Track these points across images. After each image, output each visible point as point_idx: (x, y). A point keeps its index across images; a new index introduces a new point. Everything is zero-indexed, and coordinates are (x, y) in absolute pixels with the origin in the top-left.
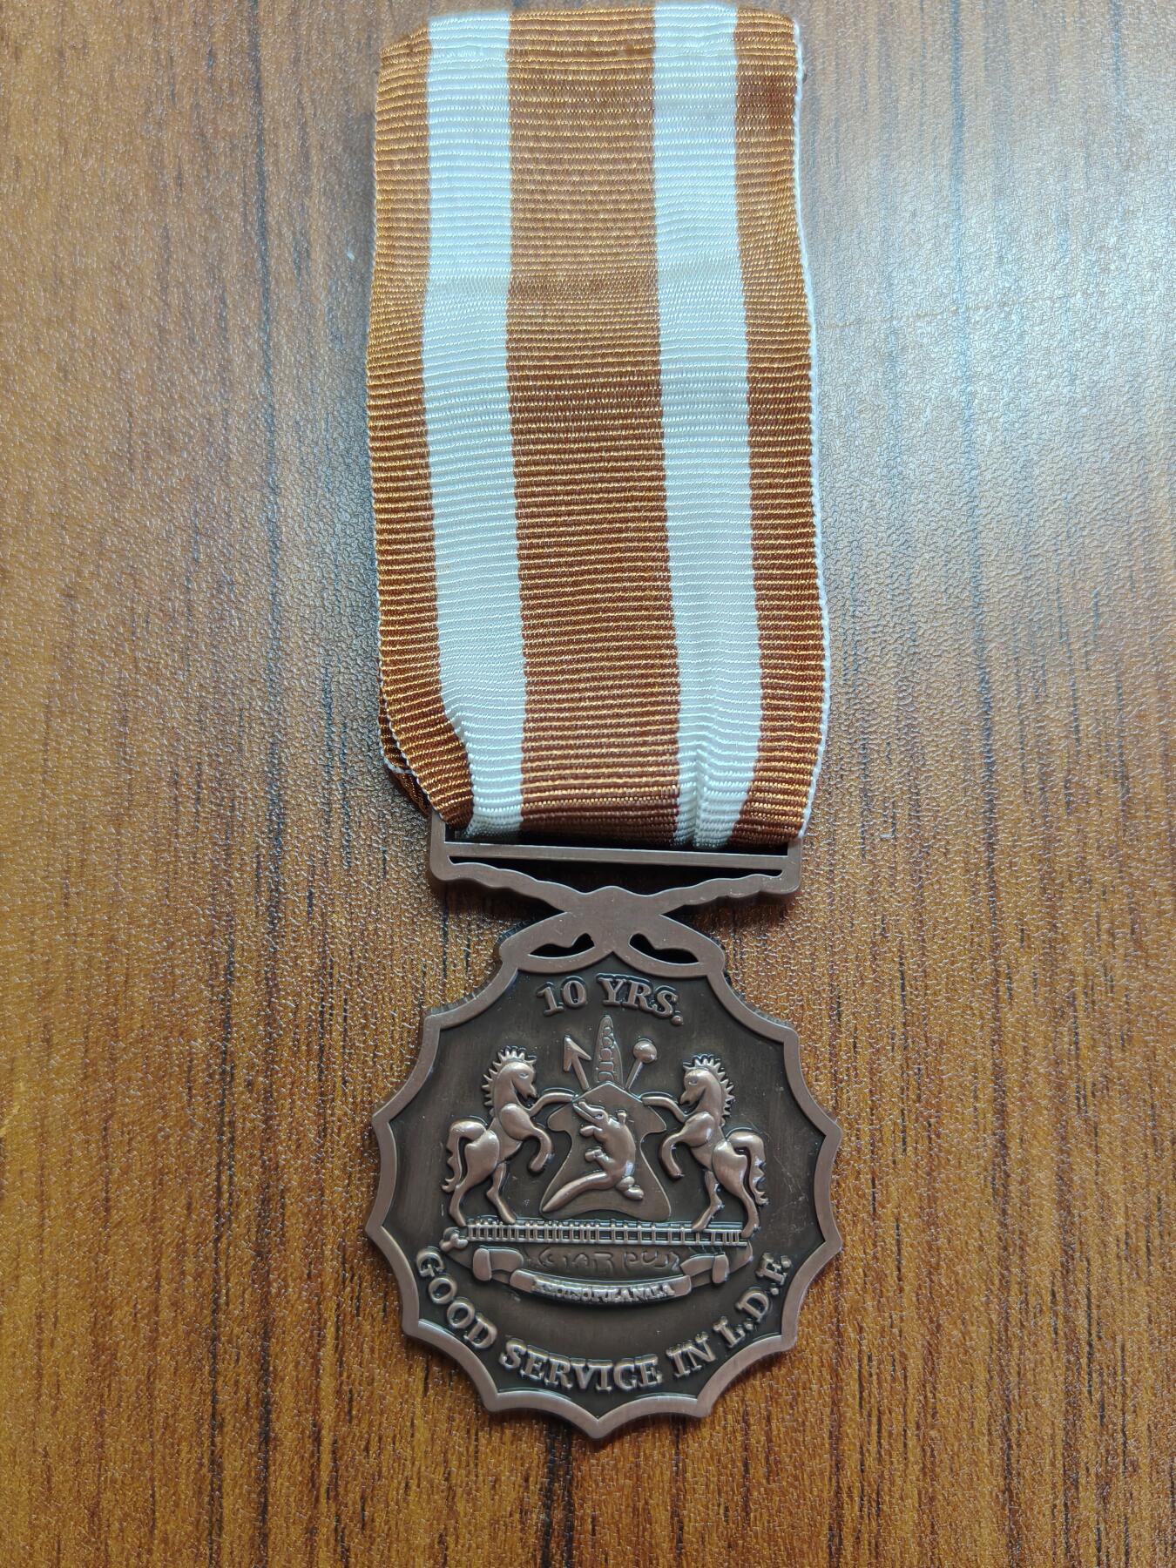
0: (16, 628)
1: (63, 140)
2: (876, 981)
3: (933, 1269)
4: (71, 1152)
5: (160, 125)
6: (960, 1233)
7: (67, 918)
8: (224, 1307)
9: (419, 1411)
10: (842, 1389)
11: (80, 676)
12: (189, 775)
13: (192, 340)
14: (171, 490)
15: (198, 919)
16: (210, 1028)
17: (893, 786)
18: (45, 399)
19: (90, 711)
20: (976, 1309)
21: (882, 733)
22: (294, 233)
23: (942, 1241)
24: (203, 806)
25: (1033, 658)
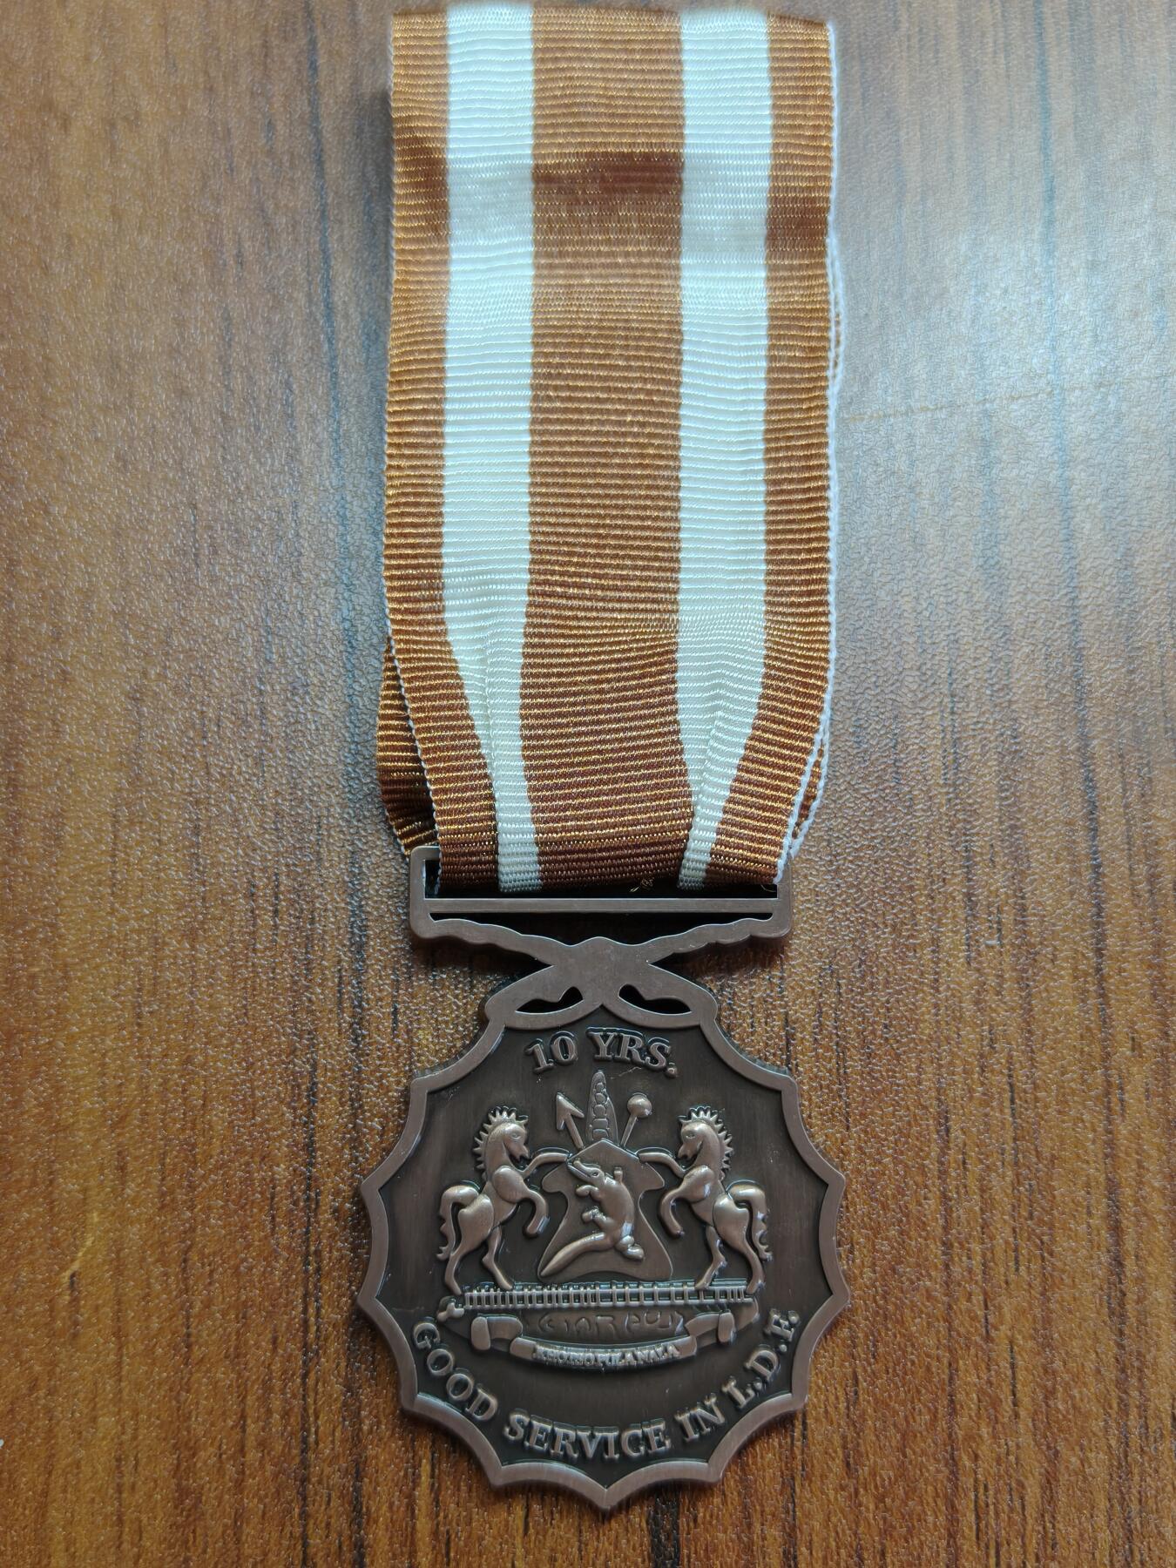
0: (79, 733)
1: (116, 215)
2: (984, 1094)
3: (1050, 1394)
4: (149, 1286)
5: (217, 200)
6: (1075, 1355)
7: (140, 1039)
8: (312, 1445)
9: (520, 1551)
10: (958, 1521)
11: (149, 784)
12: (266, 886)
13: (258, 429)
14: (238, 588)
15: (278, 1038)
16: (293, 1153)
17: (997, 890)
18: (104, 490)
19: (159, 819)
20: (1095, 1434)
21: (985, 835)
22: (361, 314)
23: (1058, 1365)
24: (281, 919)
25: (1137, 754)
